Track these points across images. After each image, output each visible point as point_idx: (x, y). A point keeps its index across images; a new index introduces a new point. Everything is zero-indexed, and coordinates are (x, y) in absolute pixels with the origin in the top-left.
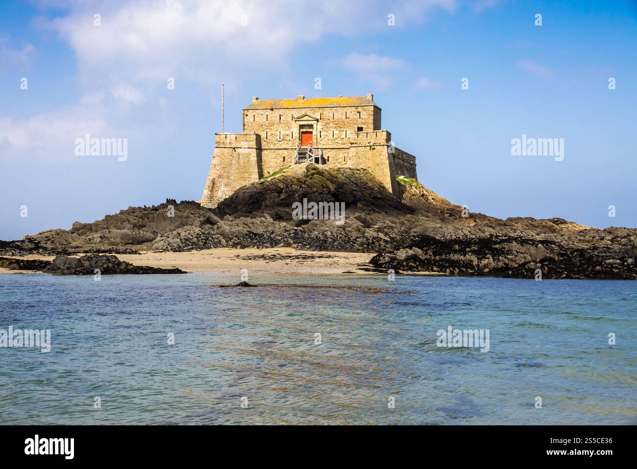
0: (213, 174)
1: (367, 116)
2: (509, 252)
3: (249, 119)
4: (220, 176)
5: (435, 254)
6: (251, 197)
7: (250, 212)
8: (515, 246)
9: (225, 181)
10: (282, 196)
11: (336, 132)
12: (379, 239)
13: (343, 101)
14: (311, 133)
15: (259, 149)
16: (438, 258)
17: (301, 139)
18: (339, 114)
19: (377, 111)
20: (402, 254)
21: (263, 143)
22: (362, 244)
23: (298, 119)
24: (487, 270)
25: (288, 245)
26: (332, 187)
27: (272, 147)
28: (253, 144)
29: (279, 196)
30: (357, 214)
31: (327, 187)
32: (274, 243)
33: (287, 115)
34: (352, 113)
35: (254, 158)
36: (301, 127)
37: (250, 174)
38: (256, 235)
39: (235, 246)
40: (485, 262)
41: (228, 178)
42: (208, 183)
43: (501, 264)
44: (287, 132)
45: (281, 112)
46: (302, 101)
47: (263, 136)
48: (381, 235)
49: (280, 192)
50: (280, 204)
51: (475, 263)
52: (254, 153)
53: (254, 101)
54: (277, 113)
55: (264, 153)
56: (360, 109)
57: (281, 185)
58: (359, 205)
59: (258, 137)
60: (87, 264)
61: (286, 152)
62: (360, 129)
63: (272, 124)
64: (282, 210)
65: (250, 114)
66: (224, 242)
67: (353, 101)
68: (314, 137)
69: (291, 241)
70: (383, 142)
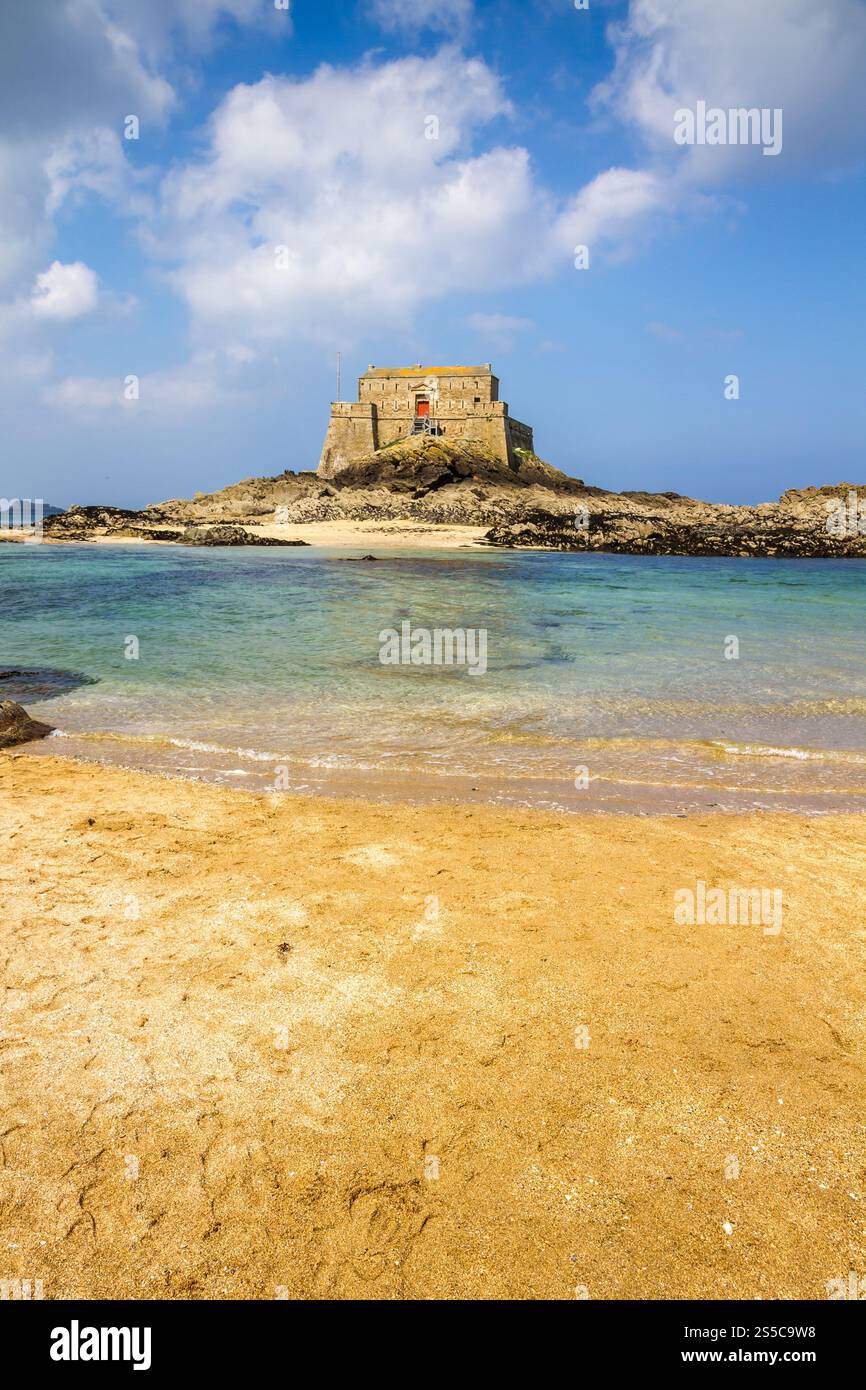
0: (328, 444)
1: (484, 386)
2: (619, 528)
3: (365, 388)
4: (336, 447)
5: (548, 529)
6: (368, 468)
7: (367, 484)
8: (625, 522)
9: (340, 451)
10: (399, 468)
11: (453, 402)
12: (494, 513)
13: (461, 369)
14: (428, 403)
15: (375, 419)
16: (551, 533)
17: (417, 410)
18: (456, 384)
19: (495, 381)
20: (516, 529)
21: (379, 413)
22: (477, 518)
23: (415, 389)
24: (597, 545)
25: (406, 518)
26: (448, 460)
27: (388, 417)
28: (369, 414)
29: (396, 468)
30: (473, 487)
31: (444, 459)
32: (391, 515)
33: (403, 385)
34: (469, 383)
35: (369, 428)
36: (418, 396)
37: (367, 444)
38: (373, 507)
39: (353, 518)
40: (596, 537)
41: (344, 447)
42: (324, 453)
43: (610, 540)
44: (403, 402)
45: (398, 381)
46: (418, 370)
47: (379, 405)
48: (497, 509)
49: (396, 463)
50: (398, 477)
51: (586, 538)
52: (369, 423)
53: (370, 369)
54: (393, 382)
55: (380, 423)
56: (477, 379)
57: (398, 457)
58: (475, 478)
59: (374, 407)
60: (216, 535)
61: (402, 422)
62: (477, 400)
63: (388, 394)
64: (398, 482)
65: (366, 382)
66: (343, 514)
67: (471, 370)
68: (431, 407)
69: (408, 514)
70: (501, 413)
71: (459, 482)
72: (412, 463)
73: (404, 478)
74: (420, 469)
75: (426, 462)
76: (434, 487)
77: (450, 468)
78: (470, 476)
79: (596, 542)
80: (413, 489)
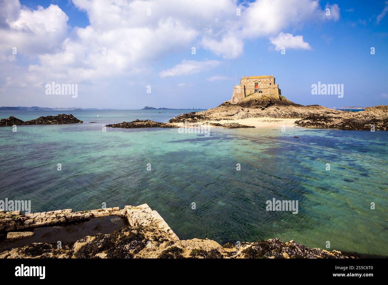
0: (233, 96)
1: (272, 80)
2: (333, 121)
3: (242, 82)
4: (235, 96)
6: (248, 102)
7: (249, 106)
8: (334, 119)
9: (236, 97)
10: (257, 102)
11: (264, 85)
13: (266, 76)
14: (258, 85)
15: (245, 89)
16: (314, 122)
17: (255, 87)
18: (265, 80)
19: (275, 79)
21: (246, 88)
22: (283, 116)
23: (255, 81)
24: (329, 126)
25: (267, 117)
26: (269, 100)
27: (248, 88)
28: (243, 88)
29: (256, 102)
30: (276, 107)
31: (268, 100)
32: (264, 116)
33: (252, 80)
34: (268, 80)
35: (244, 91)
36: (255, 83)
37: (243, 95)
38: (259, 114)
39: (255, 117)
40: (328, 124)
41: (237, 96)
42: (232, 98)
43: (332, 124)
44: (252, 85)
45: (250, 80)
46: (255, 77)
47: (246, 86)
48: (287, 113)
49: (256, 101)
50: (257, 105)
51: (325, 124)
52: (244, 90)
53: (243, 77)
54: (249, 80)
55: (246, 90)
56: (270, 79)
59: (244, 86)
60: (232, 125)
61: (251, 90)
62: (270, 84)
63: (248, 83)
64: (258, 106)
65: (242, 80)
66: (252, 116)
67: (268, 76)
68: (259, 86)
69: (268, 116)
70: (277, 87)
71: (272, 105)
72: (260, 101)
73: (258, 105)
74: (263, 102)
75: (264, 101)
76: (266, 107)
77: (270, 102)
78: (274, 104)
79: (328, 125)
80: (261, 108)
